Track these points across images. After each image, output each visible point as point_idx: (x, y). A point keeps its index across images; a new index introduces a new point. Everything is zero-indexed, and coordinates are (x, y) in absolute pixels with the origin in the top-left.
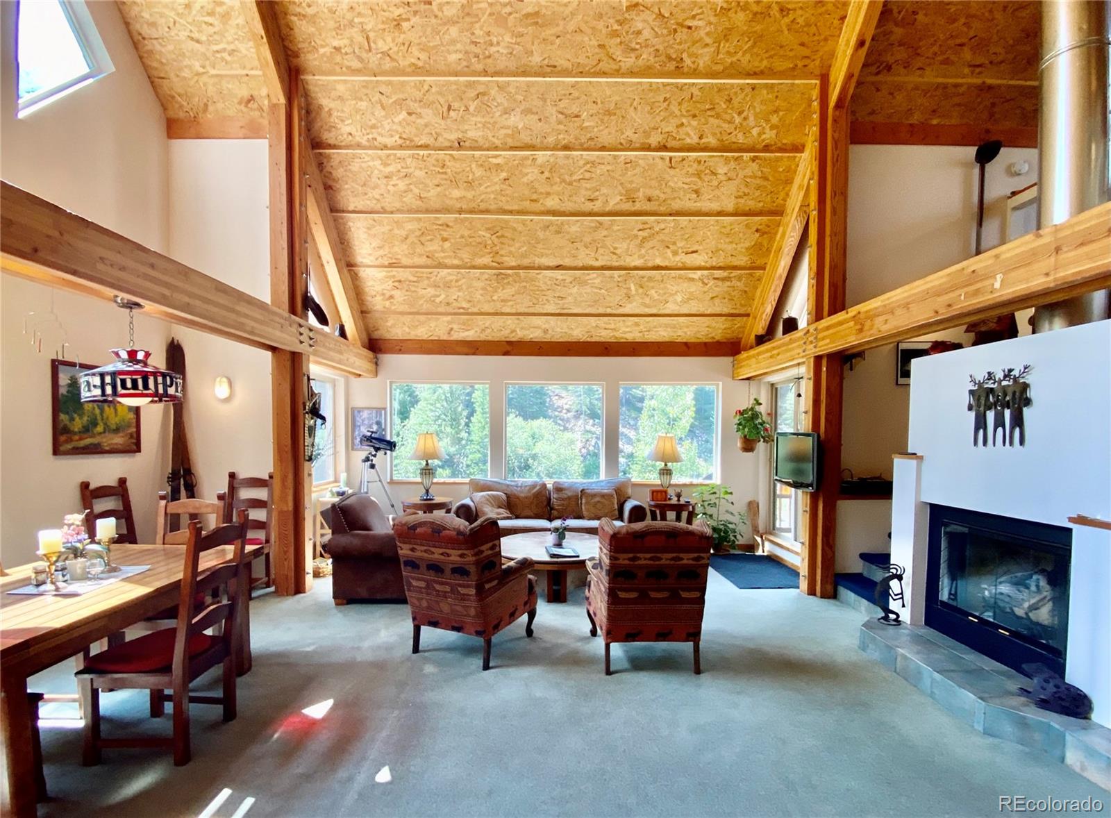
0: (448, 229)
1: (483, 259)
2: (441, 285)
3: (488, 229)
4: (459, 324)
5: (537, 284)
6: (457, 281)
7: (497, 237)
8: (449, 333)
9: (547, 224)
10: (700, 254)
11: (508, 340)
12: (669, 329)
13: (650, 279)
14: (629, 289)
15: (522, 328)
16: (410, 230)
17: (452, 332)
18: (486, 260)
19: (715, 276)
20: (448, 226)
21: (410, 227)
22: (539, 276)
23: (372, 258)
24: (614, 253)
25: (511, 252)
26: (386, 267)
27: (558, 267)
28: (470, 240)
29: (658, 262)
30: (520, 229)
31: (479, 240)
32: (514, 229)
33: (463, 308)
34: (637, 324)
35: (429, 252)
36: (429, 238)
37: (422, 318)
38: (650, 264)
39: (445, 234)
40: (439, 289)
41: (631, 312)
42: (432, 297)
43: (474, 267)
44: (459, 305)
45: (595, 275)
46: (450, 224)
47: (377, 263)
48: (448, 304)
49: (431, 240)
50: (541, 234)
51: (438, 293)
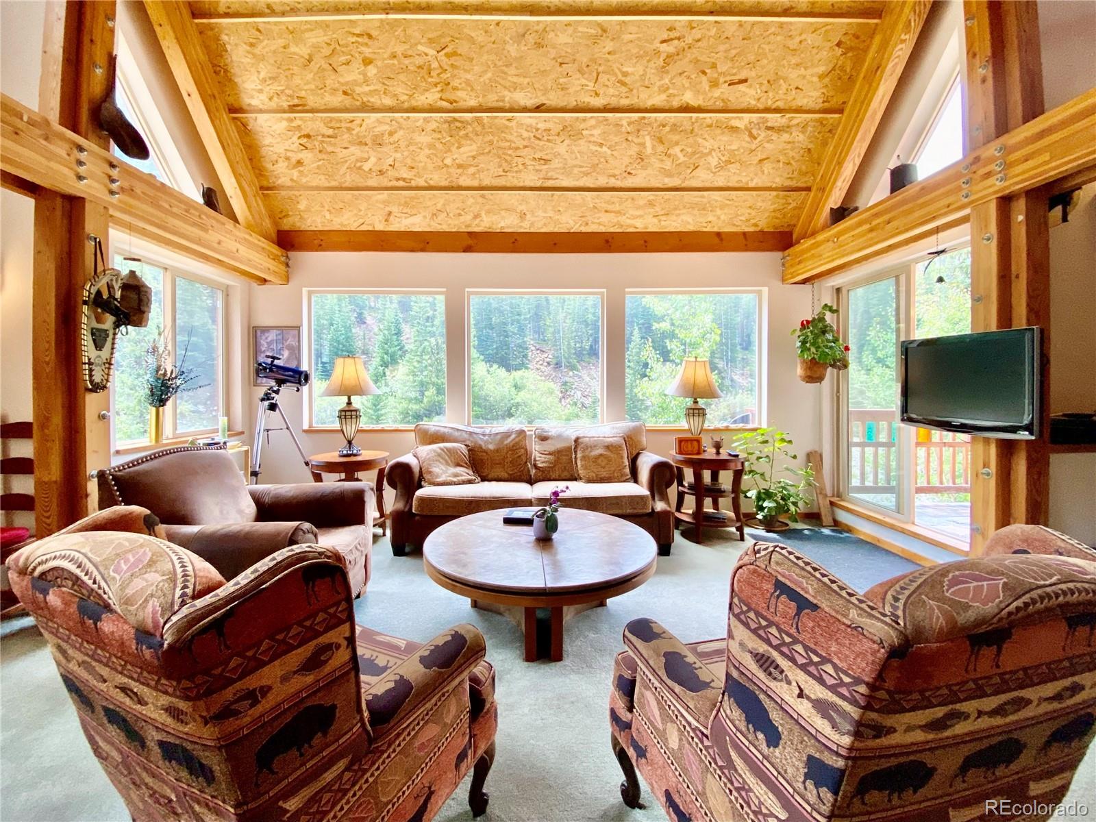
0: (370, 43)
1: (427, 95)
2: (368, 140)
3: (431, 41)
4: (400, 205)
5: (509, 137)
6: (391, 134)
7: (447, 55)
8: (386, 220)
9: (521, 31)
10: (750, 86)
11: (470, 230)
12: (696, 212)
13: (675, 128)
14: (643, 145)
15: (488, 212)
16: (314, 46)
17: (392, 218)
18: (431, 97)
19: (769, 124)
20: (370, 36)
21: (314, 40)
22: (510, 124)
23: (264, 97)
24: (623, 84)
25: (468, 82)
26: (284, 112)
27: (538, 109)
28: (407, 62)
29: (689, 98)
30: (480, 39)
31: (419, 61)
32: (472, 40)
33: (404, 180)
34: (651, 204)
35: (347, 83)
36: (343, 59)
37: (348, 195)
38: (676, 103)
39: (367, 51)
40: (366, 148)
41: (643, 185)
42: (357, 161)
43: (414, 110)
44: (397, 175)
45: (593, 122)
46: (374, 33)
47: (273, 105)
48: (381, 173)
49: (348, 63)
50: (512, 49)
51: (366, 155)
